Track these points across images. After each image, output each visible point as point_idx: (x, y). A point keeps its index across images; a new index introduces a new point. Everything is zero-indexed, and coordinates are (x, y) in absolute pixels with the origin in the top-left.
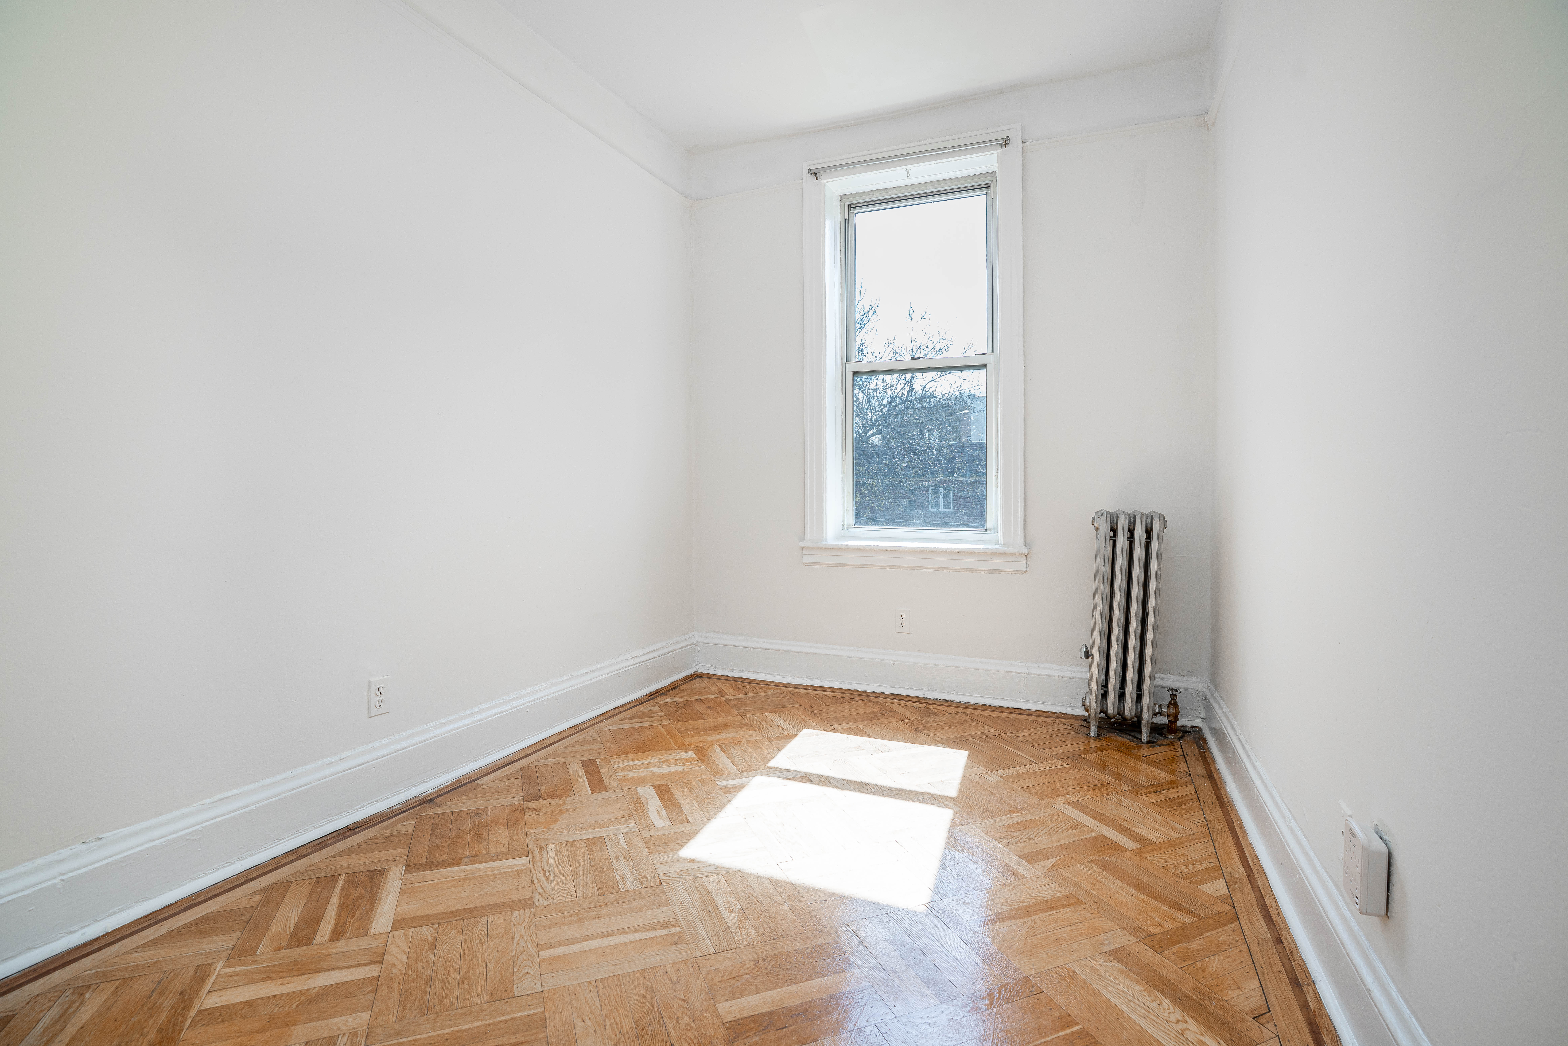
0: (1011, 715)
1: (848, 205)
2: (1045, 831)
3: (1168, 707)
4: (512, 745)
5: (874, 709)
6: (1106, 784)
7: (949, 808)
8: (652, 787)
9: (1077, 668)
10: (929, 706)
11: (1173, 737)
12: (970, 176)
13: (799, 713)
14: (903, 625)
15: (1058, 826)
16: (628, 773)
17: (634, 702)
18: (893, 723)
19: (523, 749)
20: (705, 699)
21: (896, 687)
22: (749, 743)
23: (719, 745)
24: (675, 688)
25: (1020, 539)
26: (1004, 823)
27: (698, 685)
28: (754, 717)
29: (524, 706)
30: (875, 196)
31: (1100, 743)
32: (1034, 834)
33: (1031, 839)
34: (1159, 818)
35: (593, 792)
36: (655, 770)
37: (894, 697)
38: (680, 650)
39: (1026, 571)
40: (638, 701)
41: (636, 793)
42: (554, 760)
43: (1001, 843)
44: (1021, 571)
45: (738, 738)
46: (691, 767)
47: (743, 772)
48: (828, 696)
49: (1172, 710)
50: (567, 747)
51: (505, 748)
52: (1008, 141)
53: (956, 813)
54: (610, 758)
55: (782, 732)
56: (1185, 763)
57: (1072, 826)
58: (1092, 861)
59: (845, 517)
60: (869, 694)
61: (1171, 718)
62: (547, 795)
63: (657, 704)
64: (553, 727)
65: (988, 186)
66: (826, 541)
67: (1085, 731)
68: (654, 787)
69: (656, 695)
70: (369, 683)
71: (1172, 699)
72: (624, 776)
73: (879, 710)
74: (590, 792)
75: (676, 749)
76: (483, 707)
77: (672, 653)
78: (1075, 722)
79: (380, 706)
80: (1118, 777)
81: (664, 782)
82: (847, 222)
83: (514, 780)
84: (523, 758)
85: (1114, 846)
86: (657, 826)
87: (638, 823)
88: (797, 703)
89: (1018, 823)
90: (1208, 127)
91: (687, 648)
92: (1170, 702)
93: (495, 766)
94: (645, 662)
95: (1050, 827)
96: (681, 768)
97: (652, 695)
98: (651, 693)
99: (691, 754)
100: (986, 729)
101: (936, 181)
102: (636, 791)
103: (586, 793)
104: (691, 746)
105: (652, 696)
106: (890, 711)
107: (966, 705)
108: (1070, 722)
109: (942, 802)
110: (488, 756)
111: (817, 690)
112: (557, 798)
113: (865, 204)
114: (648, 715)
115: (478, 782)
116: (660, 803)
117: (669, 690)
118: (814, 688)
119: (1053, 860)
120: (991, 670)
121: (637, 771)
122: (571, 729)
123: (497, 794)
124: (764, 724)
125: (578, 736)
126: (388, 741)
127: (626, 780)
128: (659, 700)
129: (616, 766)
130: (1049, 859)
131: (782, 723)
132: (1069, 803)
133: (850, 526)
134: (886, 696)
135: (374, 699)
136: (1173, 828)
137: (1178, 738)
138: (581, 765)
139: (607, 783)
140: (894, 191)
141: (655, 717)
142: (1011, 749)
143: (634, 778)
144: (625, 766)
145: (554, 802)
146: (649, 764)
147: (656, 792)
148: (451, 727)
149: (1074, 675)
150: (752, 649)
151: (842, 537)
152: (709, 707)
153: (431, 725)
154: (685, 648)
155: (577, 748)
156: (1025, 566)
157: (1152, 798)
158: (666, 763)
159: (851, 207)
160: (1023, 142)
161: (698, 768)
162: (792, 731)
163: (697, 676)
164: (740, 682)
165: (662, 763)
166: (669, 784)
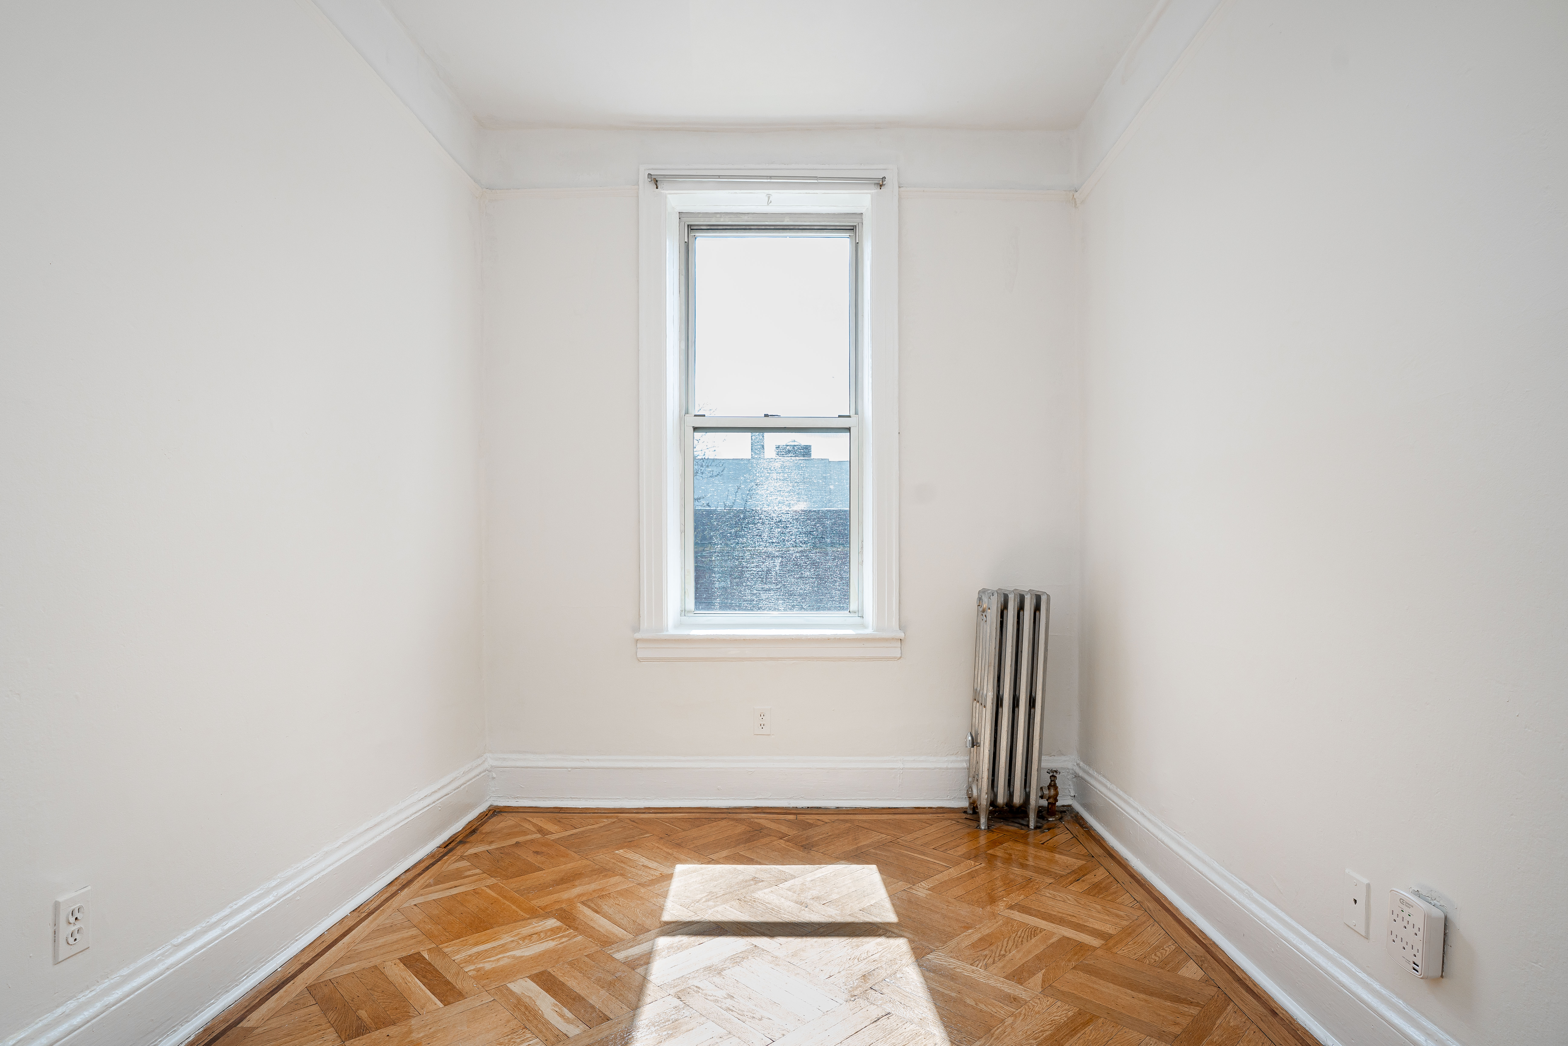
0: (891, 817)
1: (688, 226)
2: (1010, 943)
3: (1049, 789)
4: (278, 954)
5: (741, 828)
6: (1030, 880)
7: (901, 936)
8: (527, 979)
9: (953, 758)
10: (800, 817)
11: (1054, 819)
12: (834, 214)
13: (657, 845)
14: (762, 726)
15: (1018, 935)
16: (481, 965)
17: (427, 859)
18: (774, 843)
19: (295, 956)
20: (526, 842)
21: (756, 799)
22: (621, 893)
23: (583, 903)
24: (474, 832)
25: (895, 623)
26: (967, 943)
27: (502, 825)
28: (603, 857)
29: (293, 893)
30: (722, 219)
31: (995, 836)
32: (1003, 949)
33: (1004, 956)
34: (1099, 907)
35: (446, 1003)
36: (518, 953)
37: (754, 811)
38: (474, 780)
39: (901, 657)
40: (433, 856)
41: (512, 993)
42: (354, 965)
43: (979, 966)
44: (895, 658)
45: (602, 890)
46: (564, 940)
47: (637, 935)
48: (679, 819)
49: (1052, 792)
50: (363, 940)
51: (269, 961)
52: (885, 183)
53: (911, 941)
54: (440, 946)
55: (652, 872)
56: (1081, 845)
57: (1031, 933)
58: (1074, 968)
59: (684, 600)
60: (726, 811)
61: (1051, 800)
62: (376, 1024)
63: (462, 858)
64: (331, 915)
65: (852, 229)
66: (667, 631)
67: (975, 824)
68: (533, 978)
69: (453, 844)
70: (57, 906)
71: (1051, 781)
72: (478, 970)
73: (749, 829)
74: (441, 1005)
75: (529, 918)
76: (235, 907)
77: (465, 785)
78: (958, 815)
79: (75, 940)
80: (1038, 870)
81: (541, 969)
82: (687, 244)
83: (306, 1010)
84: (300, 971)
85: (1081, 947)
86: (570, 1035)
87: (540, 1036)
88: (647, 832)
89: (981, 939)
90: (1076, 204)
91: (480, 776)
92: (1050, 784)
93: (260, 992)
94: (436, 803)
95: (1012, 938)
96: (550, 944)
97: (447, 845)
98: (444, 843)
99: (552, 923)
100: (876, 836)
101: (795, 214)
102: (508, 989)
103: (435, 1007)
104: (546, 911)
105: (449, 846)
106: (762, 829)
107: (838, 811)
108: (952, 816)
109: (890, 931)
110: (245, 979)
111: (661, 813)
112: (394, 1024)
113: (709, 228)
114: (458, 875)
115: (245, 1024)
116: (553, 1000)
117: (467, 836)
118: (656, 811)
119: (1040, 975)
120: (864, 769)
121: (492, 959)
122: (355, 913)
123: (291, 1037)
124: (623, 865)
125: (372, 922)
126: (90, 995)
127: (483, 976)
128: (462, 851)
129: (458, 957)
130: (1035, 974)
131: (644, 861)
132: (1011, 907)
133: (689, 612)
134: (747, 811)
135: (65, 931)
136: (1118, 916)
137: (1059, 819)
138: (402, 965)
139: (459, 985)
140: (746, 218)
141: (470, 876)
142: (915, 855)
143: (494, 971)
144: (470, 956)
145: (392, 1030)
146: (503, 946)
147: (538, 985)
148: (190, 948)
149: (951, 766)
150: (570, 770)
151: (680, 625)
152: (537, 853)
153: (159, 952)
154: (478, 777)
155: (381, 941)
156: (900, 652)
157: (1076, 887)
158: (527, 941)
159: (691, 228)
160: (899, 187)
161: (575, 940)
162: (666, 871)
163: (495, 812)
164: (557, 813)
165: (521, 942)
166: (549, 970)
